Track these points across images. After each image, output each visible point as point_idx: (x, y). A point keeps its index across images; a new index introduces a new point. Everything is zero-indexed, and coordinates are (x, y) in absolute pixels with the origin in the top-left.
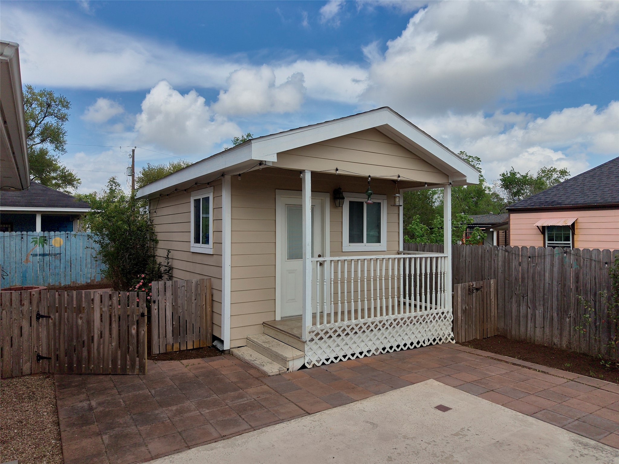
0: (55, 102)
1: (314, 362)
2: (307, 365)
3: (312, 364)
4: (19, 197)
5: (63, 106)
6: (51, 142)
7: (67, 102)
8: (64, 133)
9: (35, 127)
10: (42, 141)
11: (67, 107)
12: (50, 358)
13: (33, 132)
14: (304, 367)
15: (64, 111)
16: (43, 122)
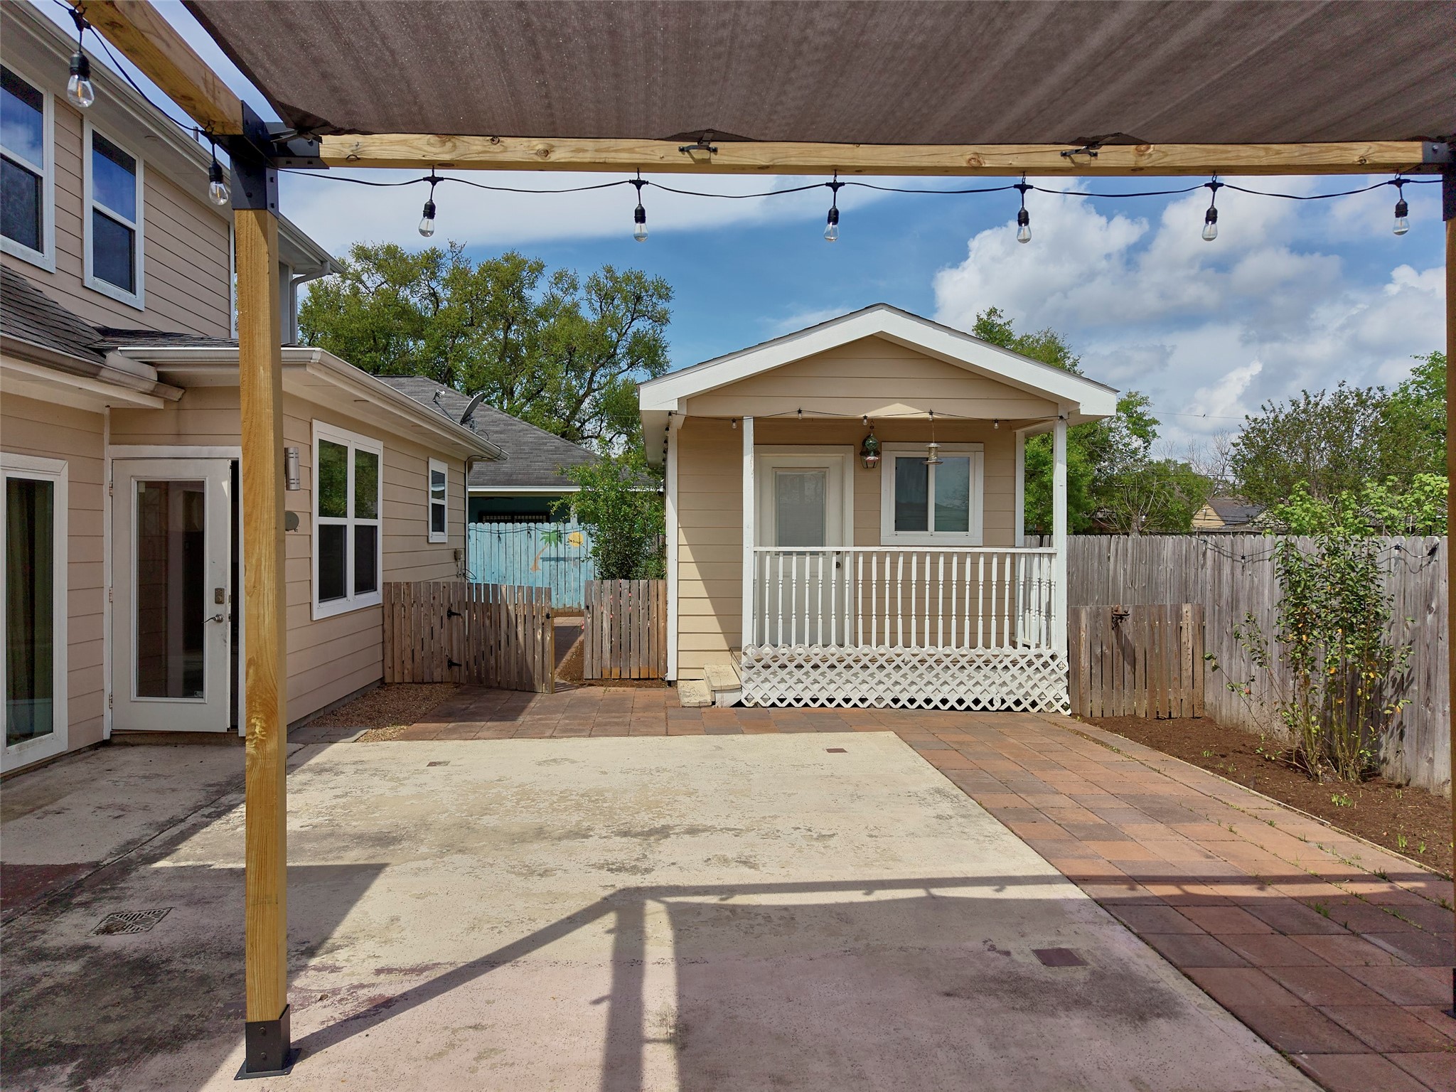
0: (647, 291)
1: (758, 699)
2: (744, 702)
3: (753, 701)
4: (548, 470)
5: (660, 297)
6: (646, 366)
7: (667, 288)
8: (666, 347)
9: (618, 341)
10: (631, 365)
11: (667, 298)
12: (460, 665)
13: (615, 350)
14: (739, 704)
15: (662, 305)
16: (630, 331)
